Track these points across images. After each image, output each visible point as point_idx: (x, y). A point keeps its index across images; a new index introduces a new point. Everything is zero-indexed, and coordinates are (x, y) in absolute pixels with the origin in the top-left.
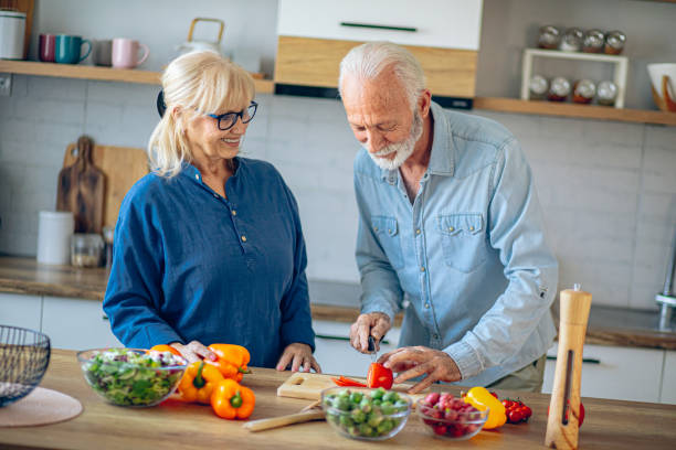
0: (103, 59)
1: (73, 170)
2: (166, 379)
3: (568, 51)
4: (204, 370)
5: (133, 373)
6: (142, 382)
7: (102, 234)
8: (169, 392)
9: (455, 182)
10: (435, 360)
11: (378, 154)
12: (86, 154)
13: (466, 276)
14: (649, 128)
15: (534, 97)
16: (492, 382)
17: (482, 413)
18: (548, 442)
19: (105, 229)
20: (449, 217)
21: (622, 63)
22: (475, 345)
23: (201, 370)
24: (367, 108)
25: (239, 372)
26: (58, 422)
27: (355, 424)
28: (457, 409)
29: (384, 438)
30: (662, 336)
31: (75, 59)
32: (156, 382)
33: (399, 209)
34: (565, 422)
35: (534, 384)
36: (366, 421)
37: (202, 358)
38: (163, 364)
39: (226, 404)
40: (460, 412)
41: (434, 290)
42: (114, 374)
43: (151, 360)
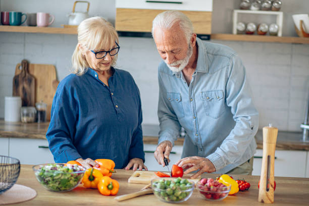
0: (32, 22)
1: (20, 76)
2: (76, 178)
3: (254, 10)
4: (94, 172)
5: (60, 176)
6: (64, 179)
7: (35, 106)
8: (78, 183)
9: (209, 75)
10: (203, 163)
11: (172, 65)
12: (26, 68)
13: (216, 120)
14: (294, 46)
15: (239, 33)
16: (229, 171)
17: (228, 187)
18: (260, 200)
19: (36, 104)
20: (207, 92)
21: (280, 15)
22: (222, 155)
23: (92, 172)
24: (167, 43)
25: (110, 172)
26: (27, 201)
27: (168, 195)
28: (216, 186)
29: (182, 201)
30: (305, 144)
31: (19, 23)
32: (71, 179)
33: (181, 89)
34: (268, 190)
35: (249, 171)
36: (173, 194)
37: (92, 166)
38: (74, 170)
39: (106, 188)
40: (217, 187)
41: (200, 127)
42: (51, 176)
43: (68, 169)
